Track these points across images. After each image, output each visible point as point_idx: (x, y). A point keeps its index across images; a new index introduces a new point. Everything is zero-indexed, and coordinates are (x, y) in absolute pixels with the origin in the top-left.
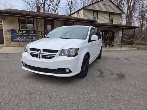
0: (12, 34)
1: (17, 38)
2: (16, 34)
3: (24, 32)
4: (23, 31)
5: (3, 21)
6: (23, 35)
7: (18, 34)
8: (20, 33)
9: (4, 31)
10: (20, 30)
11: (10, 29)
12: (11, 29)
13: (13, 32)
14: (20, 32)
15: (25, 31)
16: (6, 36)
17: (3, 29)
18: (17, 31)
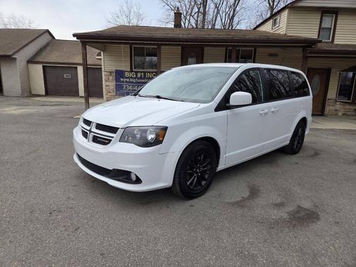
0: (117, 80)
1: (126, 87)
2: (125, 80)
3: (139, 75)
4: (136, 73)
5: (102, 53)
6: (136, 82)
8: (132, 78)
9: (103, 73)
10: (131, 71)
11: (114, 69)
12: (116, 70)
13: (119, 74)
14: (131, 75)
15: (141, 72)
16: (108, 84)
17: (103, 67)
18: (127, 74)
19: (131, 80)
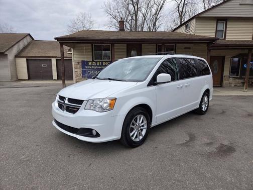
0: (83, 67)
1: (89, 72)
2: (88, 67)
3: (98, 64)
4: (96, 62)
5: (72, 49)
6: (96, 69)
7: (90, 67)
8: (93, 66)
9: (73, 64)
10: (93, 61)
11: (80, 60)
12: (82, 61)
13: (84, 64)
14: (93, 64)
15: (100, 62)
16: (76, 70)
17: (73, 61)
18: (89, 63)
19: (93, 67)
